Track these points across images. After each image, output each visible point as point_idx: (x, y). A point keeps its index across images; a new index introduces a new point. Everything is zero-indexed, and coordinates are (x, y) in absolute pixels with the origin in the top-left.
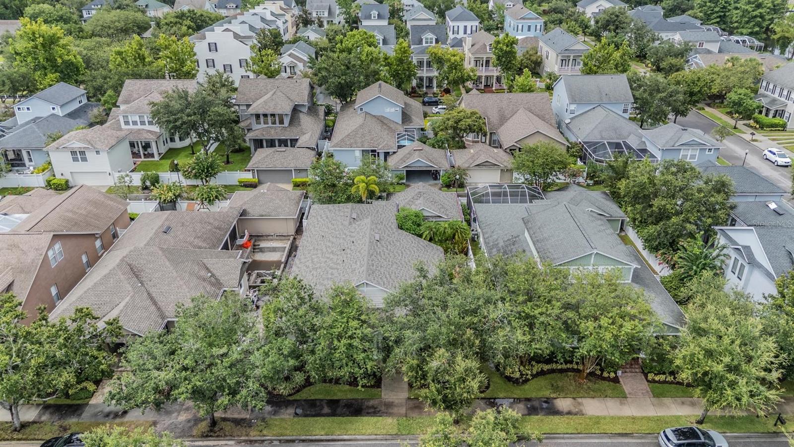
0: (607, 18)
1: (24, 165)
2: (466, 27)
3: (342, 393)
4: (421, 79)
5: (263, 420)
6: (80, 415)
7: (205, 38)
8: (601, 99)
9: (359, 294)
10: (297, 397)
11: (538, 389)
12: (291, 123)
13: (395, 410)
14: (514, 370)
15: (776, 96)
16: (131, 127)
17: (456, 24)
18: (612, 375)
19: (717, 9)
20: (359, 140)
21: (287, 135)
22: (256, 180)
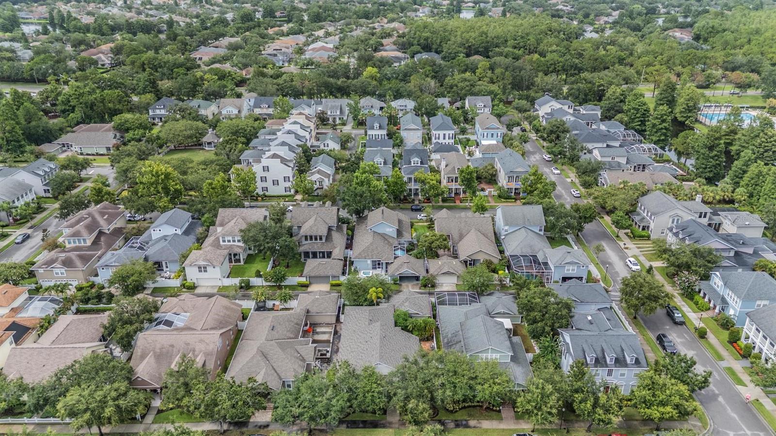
0: (551, 128)
1: (163, 270)
2: (444, 135)
3: (368, 417)
4: (410, 190)
5: (332, 430)
6: (247, 427)
7: (260, 162)
8: (525, 224)
9: (376, 370)
10: (347, 419)
11: (461, 416)
12: (326, 240)
13: (393, 426)
14: (450, 407)
15: (645, 215)
16: (227, 243)
17: (437, 132)
18: (498, 409)
19: (638, 115)
20: (370, 254)
21: (325, 249)
22: (308, 283)
